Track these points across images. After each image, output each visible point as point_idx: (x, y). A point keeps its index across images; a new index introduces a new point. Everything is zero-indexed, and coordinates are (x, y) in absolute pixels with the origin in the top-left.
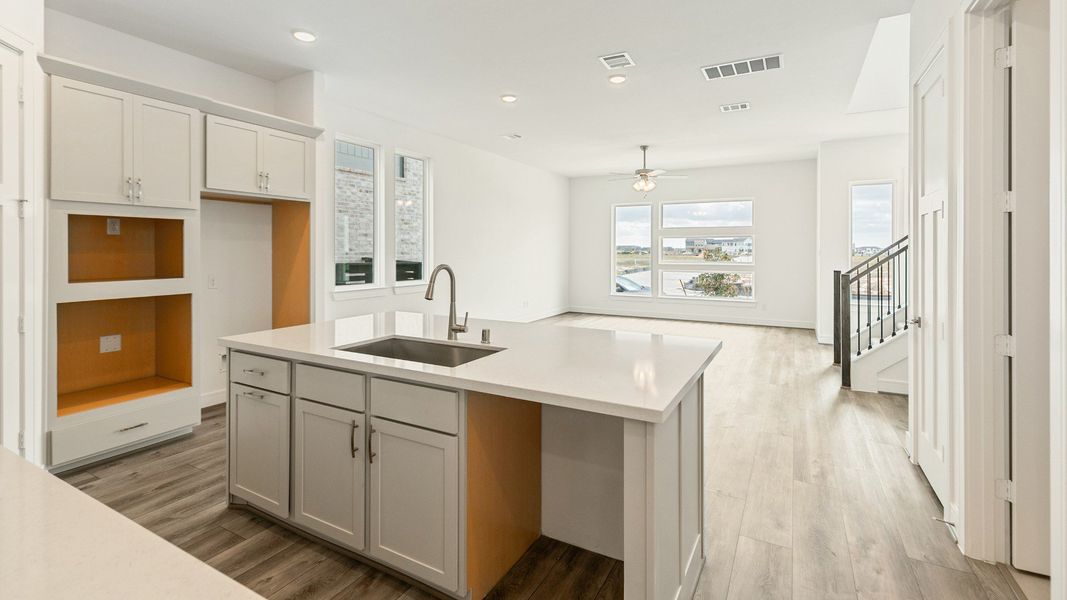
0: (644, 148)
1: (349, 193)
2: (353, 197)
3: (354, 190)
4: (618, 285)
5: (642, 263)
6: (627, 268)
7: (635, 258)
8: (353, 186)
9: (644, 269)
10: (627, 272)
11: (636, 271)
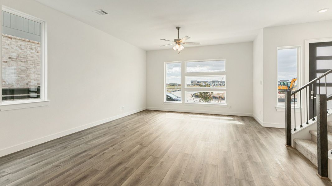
0: (178, 28)
1: (29, 52)
2: (31, 55)
3: (33, 51)
4: (167, 95)
5: (178, 88)
6: (173, 90)
7: (175, 87)
8: (33, 49)
9: (179, 90)
10: (173, 91)
11: (176, 91)
